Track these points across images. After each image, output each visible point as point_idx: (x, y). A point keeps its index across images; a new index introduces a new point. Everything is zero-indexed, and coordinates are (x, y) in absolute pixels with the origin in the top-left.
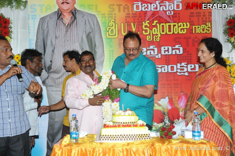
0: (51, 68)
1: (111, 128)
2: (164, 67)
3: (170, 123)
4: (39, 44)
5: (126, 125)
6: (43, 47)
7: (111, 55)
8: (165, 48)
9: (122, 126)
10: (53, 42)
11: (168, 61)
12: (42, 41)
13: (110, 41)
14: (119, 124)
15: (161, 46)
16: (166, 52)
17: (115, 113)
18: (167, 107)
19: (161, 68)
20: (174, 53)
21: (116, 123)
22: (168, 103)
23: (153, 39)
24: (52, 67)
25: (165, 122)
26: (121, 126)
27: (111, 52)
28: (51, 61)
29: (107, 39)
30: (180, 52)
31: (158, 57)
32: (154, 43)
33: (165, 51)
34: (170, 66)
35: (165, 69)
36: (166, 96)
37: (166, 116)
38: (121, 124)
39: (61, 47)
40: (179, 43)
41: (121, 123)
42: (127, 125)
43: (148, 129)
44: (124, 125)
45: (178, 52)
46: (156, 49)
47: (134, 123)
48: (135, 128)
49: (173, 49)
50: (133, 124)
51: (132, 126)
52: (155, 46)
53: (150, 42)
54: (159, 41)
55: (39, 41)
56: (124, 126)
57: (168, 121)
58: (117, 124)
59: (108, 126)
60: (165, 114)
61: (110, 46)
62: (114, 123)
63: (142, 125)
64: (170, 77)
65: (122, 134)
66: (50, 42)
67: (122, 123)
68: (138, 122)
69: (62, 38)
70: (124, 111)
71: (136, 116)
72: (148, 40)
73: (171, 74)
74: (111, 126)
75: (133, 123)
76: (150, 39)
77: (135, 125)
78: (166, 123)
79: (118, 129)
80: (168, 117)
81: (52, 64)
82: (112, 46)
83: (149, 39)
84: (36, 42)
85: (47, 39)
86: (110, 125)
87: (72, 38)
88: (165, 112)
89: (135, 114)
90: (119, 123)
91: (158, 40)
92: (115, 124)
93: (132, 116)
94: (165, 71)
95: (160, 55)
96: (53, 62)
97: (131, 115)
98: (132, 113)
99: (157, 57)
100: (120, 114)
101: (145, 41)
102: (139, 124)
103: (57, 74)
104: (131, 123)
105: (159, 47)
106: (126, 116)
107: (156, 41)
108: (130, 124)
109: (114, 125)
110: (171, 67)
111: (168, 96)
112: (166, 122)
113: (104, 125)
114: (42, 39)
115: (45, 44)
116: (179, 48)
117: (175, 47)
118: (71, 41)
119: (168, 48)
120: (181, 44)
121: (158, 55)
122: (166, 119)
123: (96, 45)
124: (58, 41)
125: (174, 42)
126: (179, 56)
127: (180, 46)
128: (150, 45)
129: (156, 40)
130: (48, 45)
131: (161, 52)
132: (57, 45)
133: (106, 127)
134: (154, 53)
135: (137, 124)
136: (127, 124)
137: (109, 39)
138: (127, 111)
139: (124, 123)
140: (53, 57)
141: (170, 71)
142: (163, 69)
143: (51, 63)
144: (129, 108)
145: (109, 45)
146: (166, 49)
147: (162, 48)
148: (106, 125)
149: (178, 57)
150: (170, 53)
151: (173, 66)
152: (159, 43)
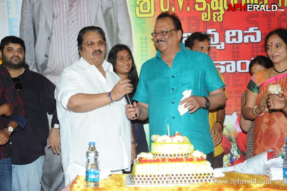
0: (47, 67)
1: (151, 164)
2: (230, 63)
3: (239, 155)
4: (25, 27)
5: (174, 159)
6: (32, 32)
7: (144, 45)
8: (231, 33)
9: (169, 161)
10: (49, 24)
11: (236, 54)
12: (31, 22)
13: (142, 21)
14: (163, 157)
15: (225, 29)
16: (233, 39)
17: (155, 139)
18: (235, 129)
19: (225, 65)
20: (246, 40)
21: (158, 155)
22: (236, 123)
23: (213, 19)
24: (48, 65)
25: (232, 153)
26: (167, 161)
27: (144, 41)
28: (46, 56)
29: (137, 18)
30: (256, 39)
31: (221, 47)
32: (213, 25)
33: (231, 38)
34: (239, 63)
35: (231, 67)
36: (234, 112)
37: (233, 144)
38: (167, 157)
39: (62, 33)
40: (255, 24)
41: (167, 155)
42: (177, 158)
43: (210, 164)
44: (172, 158)
45: (253, 40)
46: (216, 35)
47: (187, 156)
48: (190, 163)
49: (244, 35)
50: (186, 158)
51: (185, 160)
52: (215, 30)
53: (206, 23)
54: (222, 21)
55: (25, 21)
56: (170, 160)
57: (237, 151)
58: (160, 157)
59: (146, 160)
60: (232, 141)
61: (142, 30)
62: (154, 155)
63: (200, 158)
64: (240, 79)
65: (169, 174)
66: (45, 23)
67: (169, 156)
68: (193, 155)
69: (63, 17)
70: (171, 137)
71: (191, 144)
72: (203, 20)
73: (241, 75)
74: (150, 160)
75: (185, 155)
76: (207, 18)
77: (188, 158)
78: (234, 155)
79: (161, 165)
80: (237, 145)
81: (47, 60)
82: (145, 30)
83: (205, 19)
84: (20, 23)
85: (39, 19)
86: (148, 159)
87: (79, 17)
88: (231, 138)
89: (188, 140)
90: (163, 155)
91: (220, 19)
92: (157, 157)
93: (184, 144)
94: (231, 70)
95: (223, 44)
96: (49, 56)
97: (181, 142)
98: (183, 140)
99: (218, 47)
100: (164, 141)
101: (199, 21)
102: (196, 157)
103: (56, 77)
104: (182, 155)
105: (222, 31)
106: (174, 143)
107: (216, 21)
108: (180, 157)
109: (156, 159)
110: (242, 63)
111: (236, 112)
112: (234, 152)
113: (139, 159)
114: (31, 19)
115: (36, 26)
116: (255, 33)
117: (248, 30)
118: (78, 22)
119: (237, 33)
120: (258, 25)
121: (221, 44)
122: (234, 148)
123: (120, 28)
124: (57, 22)
125: (247, 22)
126: (255, 45)
127: (257, 28)
128: (207, 27)
129: (216, 19)
130: (40, 30)
131: (225, 39)
132: (56, 28)
133: (143, 163)
134: (214, 41)
135: (193, 158)
136: (175, 157)
137: (141, 18)
138: (175, 136)
139: (171, 155)
140: (50, 48)
141: (239, 70)
142: (228, 66)
143: (46, 58)
144: (178, 132)
145: (140, 28)
146: (234, 34)
147: (227, 33)
148: (143, 159)
149: (253, 47)
150: (240, 41)
151: (245, 63)
152: (221, 24)
